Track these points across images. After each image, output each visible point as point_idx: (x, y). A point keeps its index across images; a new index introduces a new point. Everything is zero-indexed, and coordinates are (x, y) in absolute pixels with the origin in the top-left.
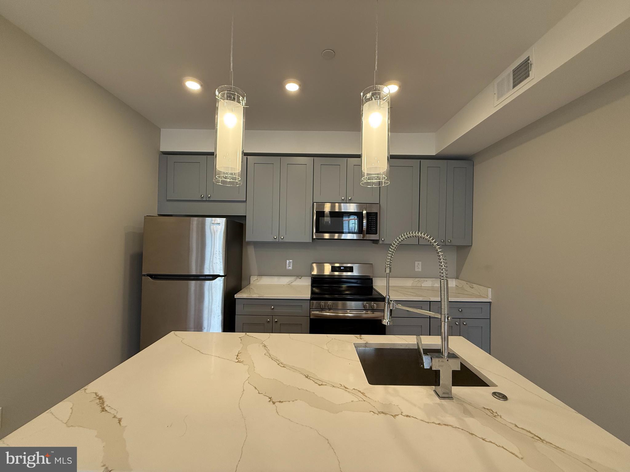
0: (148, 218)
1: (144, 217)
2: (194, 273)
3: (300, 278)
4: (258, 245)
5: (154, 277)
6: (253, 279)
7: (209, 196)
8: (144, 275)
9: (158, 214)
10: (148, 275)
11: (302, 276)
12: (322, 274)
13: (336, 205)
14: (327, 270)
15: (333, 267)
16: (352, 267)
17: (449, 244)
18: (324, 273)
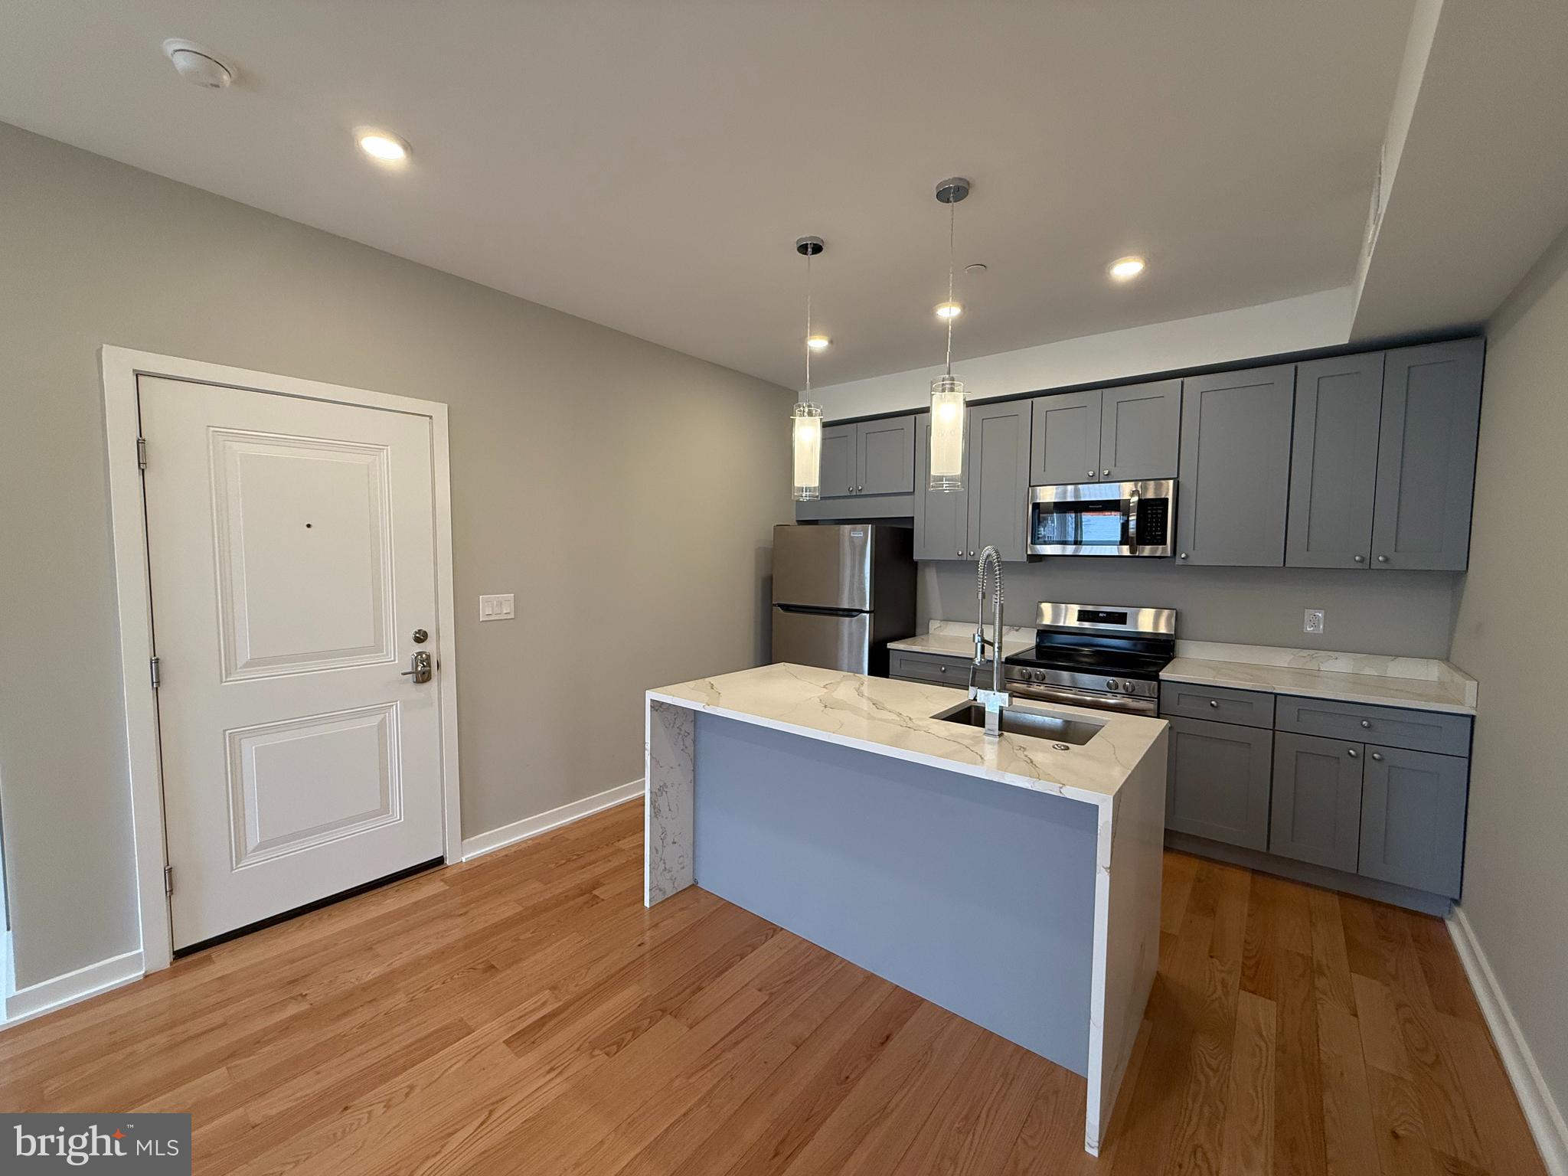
0: (779, 528)
1: (774, 529)
2: (846, 606)
3: (1017, 630)
4: (941, 565)
5: (787, 608)
6: (934, 625)
7: (860, 488)
8: (775, 605)
9: (797, 521)
10: (780, 605)
11: (1020, 627)
12: (1061, 624)
13: (1070, 488)
14: (1070, 618)
15: (1080, 611)
16: (1125, 615)
17: (1385, 566)
18: (1064, 623)
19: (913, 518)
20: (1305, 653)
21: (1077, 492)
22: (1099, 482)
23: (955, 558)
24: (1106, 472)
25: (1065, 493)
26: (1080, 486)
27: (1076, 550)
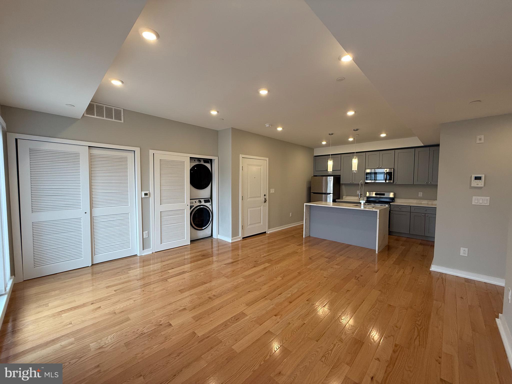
1: (311, 177)
2: (324, 192)
4: (345, 184)
5: (314, 193)
6: (344, 197)
8: (310, 192)
9: (314, 176)
10: (312, 193)
12: (371, 196)
13: (373, 170)
14: (374, 195)
15: (375, 193)
16: (385, 194)
17: (430, 184)
18: (372, 195)
19: (340, 175)
20: (419, 200)
21: (375, 171)
22: (379, 169)
23: (350, 183)
24: (380, 167)
25: (372, 171)
26: (376, 169)
27: (374, 181)
